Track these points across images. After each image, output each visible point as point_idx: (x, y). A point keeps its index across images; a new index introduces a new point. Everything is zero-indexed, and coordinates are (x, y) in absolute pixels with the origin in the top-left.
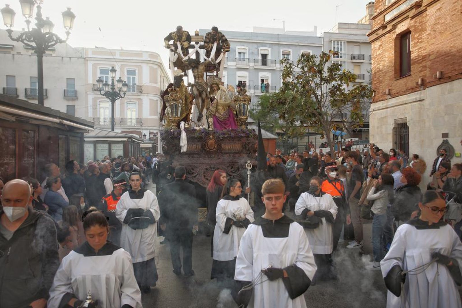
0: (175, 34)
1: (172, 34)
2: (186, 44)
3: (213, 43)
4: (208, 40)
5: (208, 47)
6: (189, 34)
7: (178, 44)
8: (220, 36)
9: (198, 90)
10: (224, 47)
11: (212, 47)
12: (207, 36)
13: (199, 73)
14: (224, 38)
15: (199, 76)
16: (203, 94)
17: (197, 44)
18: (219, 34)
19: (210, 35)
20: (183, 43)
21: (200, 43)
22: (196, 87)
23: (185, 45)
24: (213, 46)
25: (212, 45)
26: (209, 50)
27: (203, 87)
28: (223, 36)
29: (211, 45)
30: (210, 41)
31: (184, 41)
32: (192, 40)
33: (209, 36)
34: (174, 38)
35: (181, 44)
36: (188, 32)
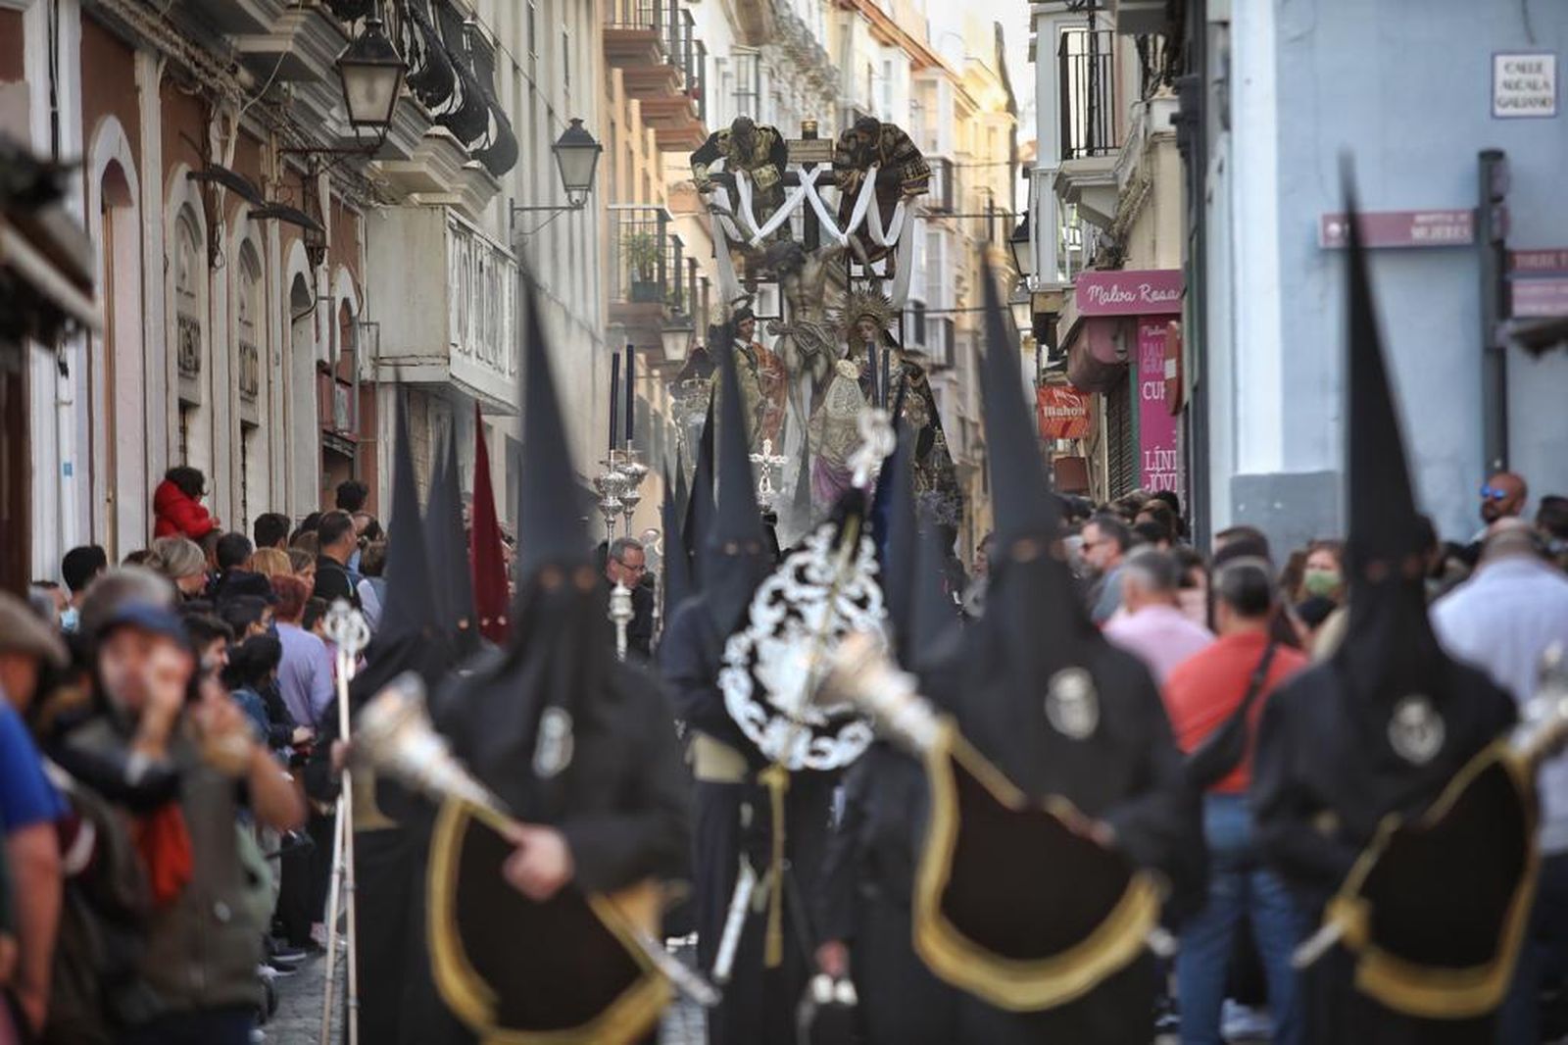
0: (731, 141)
1: (720, 141)
2: (767, 172)
3: (864, 169)
4: (846, 159)
5: (846, 182)
6: (779, 138)
7: (739, 175)
8: (892, 143)
9: (799, 349)
10: (906, 181)
11: (861, 183)
12: (844, 146)
13: (806, 292)
14: (905, 148)
15: (805, 299)
16: (817, 362)
17: (808, 173)
18: (888, 135)
19: (853, 140)
20: (757, 172)
21: (820, 164)
22: (793, 339)
23: (764, 178)
24: (865, 177)
25: (863, 174)
26: (851, 192)
27: (819, 339)
28: (905, 137)
29: (856, 174)
30: (854, 159)
31: (763, 164)
32: (790, 155)
33: (852, 146)
34: (726, 151)
35: (750, 177)
36: (774, 130)
